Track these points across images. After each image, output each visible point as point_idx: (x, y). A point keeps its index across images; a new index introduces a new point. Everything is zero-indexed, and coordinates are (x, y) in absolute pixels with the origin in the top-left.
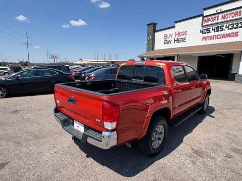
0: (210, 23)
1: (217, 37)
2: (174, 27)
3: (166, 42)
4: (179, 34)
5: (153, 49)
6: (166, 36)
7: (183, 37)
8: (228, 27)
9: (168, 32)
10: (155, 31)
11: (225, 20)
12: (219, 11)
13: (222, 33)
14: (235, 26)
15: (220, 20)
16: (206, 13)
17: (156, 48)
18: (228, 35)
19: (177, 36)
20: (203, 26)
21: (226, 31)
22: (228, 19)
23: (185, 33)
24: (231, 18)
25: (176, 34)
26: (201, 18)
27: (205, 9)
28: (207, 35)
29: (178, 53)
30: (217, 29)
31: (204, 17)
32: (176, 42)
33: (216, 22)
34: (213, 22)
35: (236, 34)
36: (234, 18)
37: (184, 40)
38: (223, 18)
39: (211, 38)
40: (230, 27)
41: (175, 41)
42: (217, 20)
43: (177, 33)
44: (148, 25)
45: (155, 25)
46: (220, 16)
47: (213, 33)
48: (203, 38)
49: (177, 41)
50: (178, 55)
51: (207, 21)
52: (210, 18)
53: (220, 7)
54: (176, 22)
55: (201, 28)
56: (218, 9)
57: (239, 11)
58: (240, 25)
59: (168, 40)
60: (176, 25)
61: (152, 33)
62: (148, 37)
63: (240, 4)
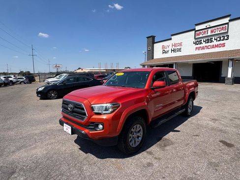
0: (201, 36)
1: (207, 47)
2: (171, 39)
3: (164, 51)
4: (175, 45)
5: (153, 58)
6: (163, 47)
7: (179, 47)
8: (217, 39)
9: (165, 43)
10: (154, 43)
11: (214, 33)
12: (208, 26)
13: (212, 44)
14: (222, 38)
15: (209, 34)
16: (197, 28)
17: (155, 57)
18: (217, 46)
20: (195, 39)
21: (215, 43)
22: (216, 33)
23: (181, 44)
24: (219, 32)
25: (173, 45)
26: (194, 32)
27: (196, 25)
28: (199, 46)
30: (208, 41)
31: (196, 31)
32: (173, 52)
33: (206, 35)
34: (203, 36)
35: (224, 45)
36: (221, 32)
37: (180, 50)
38: (212, 32)
39: (203, 48)
40: (218, 39)
41: (172, 51)
42: (207, 33)
44: (148, 38)
45: (153, 37)
46: (210, 30)
47: (204, 44)
48: (196, 48)
49: (174, 51)
50: (176, 63)
51: (198, 35)
52: (201, 32)
53: (209, 24)
54: (172, 35)
55: (194, 40)
56: (208, 25)
57: (224, 26)
58: (226, 38)
59: (166, 50)
60: (172, 37)
61: (151, 44)
62: (148, 48)
63: (226, 20)
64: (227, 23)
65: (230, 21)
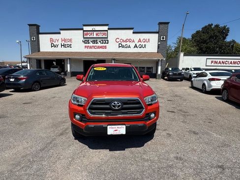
0: (88, 36)
1: (94, 47)
2: (60, 33)
3: (53, 45)
4: (65, 40)
5: (39, 51)
6: (51, 40)
7: (69, 43)
8: (100, 42)
9: (54, 36)
10: (39, 33)
11: (98, 36)
12: (94, 29)
13: (97, 45)
14: (104, 42)
15: (95, 36)
16: (85, 28)
17: (42, 50)
18: (101, 47)
19: (63, 41)
20: (84, 38)
21: (99, 44)
22: (100, 36)
23: (70, 40)
24: (101, 36)
25: (62, 40)
26: (82, 31)
27: (84, 25)
28: (87, 45)
30: (94, 42)
31: (84, 31)
32: (63, 47)
33: (93, 36)
34: (90, 37)
35: (105, 47)
36: (103, 36)
37: (70, 46)
38: (97, 35)
39: (91, 47)
40: (102, 42)
41: (62, 45)
43: (63, 39)
44: (30, 25)
45: (38, 27)
46: (95, 33)
47: (91, 44)
48: (85, 47)
49: (64, 46)
51: (86, 35)
52: (89, 32)
53: (94, 27)
54: (61, 29)
55: (83, 39)
57: (105, 32)
58: (107, 42)
59: (55, 44)
60: (61, 32)
61: (36, 34)
62: (31, 37)
63: (106, 28)
64: (107, 31)
65: (109, 29)
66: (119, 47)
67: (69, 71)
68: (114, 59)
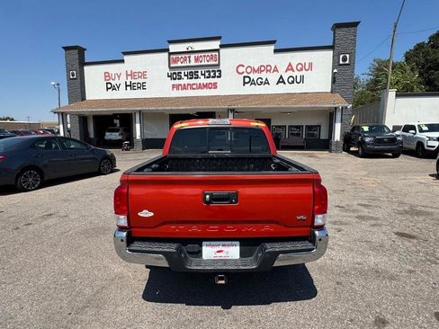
0: (179, 64)
1: (191, 86)
2: (122, 61)
3: (109, 86)
4: (132, 75)
5: (83, 98)
6: (107, 75)
7: (141, 81)
8: (204, 75)
9: (112, 68)
10: (83, 63)
11: (199, 64)
12: (190, 49)
13: (197, 81)
14: (212, 74)
15: (193, 63)
16: (172, 48)
17: (89, 96)
18: (206, 86)
19: (129, 77)
20: (171, 68)
21: (202, 80)
22: (203, 63)
23: (143, 75)
24: (206, 63)
25: (127, 75)
26: (166, 54)
27: (171, 42)
28: (177, 82)
29: (138, 109)
30: (192, 75)
31: (170, 54)
32: (128, 88)
33: (188, 64)
34: (183, 65)
35: (215, 86)
36: (210, 63)
37: (142, 86)
38: (196, 60)
39: (185, 87)
40: (207, 74)
41: (127, 86)
42: (190, 61)
43: (129, 73)
44: (66, 48)
45: (81, 51)
46: (193, 56)
47: (185, 81)
48: (174, 86)
49: (131, 86)
50: (140, 111)
51: (175, 61)
52: (180, 56)
53: (191, 44)
54: (125, 53)
55: (168, 70)
56: (189, 46)
57: (214, 54)
58: (217, 74)
59: (113, 83)
60: (126, 58)
61: (77, 66)
62: (68, 71)
63: (215, 45)
64: (217, 50)
65: (222, 46)
66: (245, 83)
67: (138, 137)
68: (233, 110)
